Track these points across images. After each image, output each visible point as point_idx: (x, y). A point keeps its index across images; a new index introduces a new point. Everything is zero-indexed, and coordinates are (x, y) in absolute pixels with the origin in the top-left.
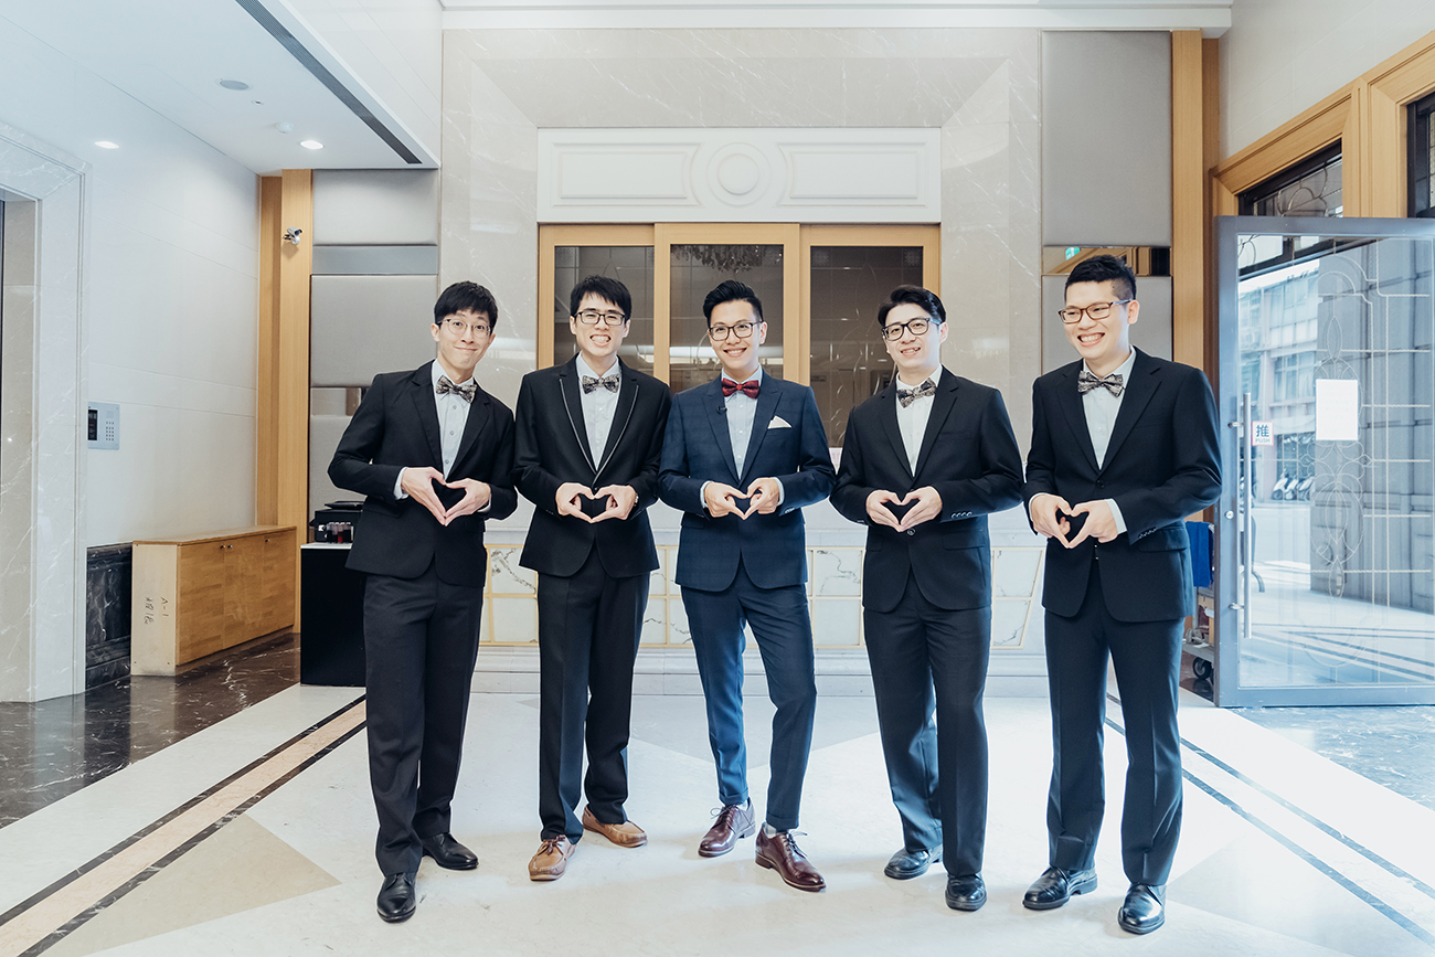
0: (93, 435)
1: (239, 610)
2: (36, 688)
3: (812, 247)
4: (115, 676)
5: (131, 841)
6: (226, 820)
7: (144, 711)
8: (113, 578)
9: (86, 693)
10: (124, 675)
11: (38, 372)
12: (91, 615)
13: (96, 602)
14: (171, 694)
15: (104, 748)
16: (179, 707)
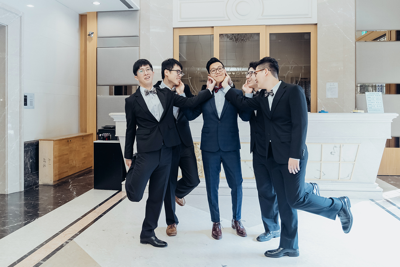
0: (26, 104)
1: (74, 162)
2: (8, 189)
3: (270, 34)
4: (34, 185)
5: (34, 250)
6: (67, 243)
7: (42, 198)
8: (33, 152)
9: (24, 191)
10: (36, 184)
11: (7, 83)
12: (25, 164)
13: (27, 160)
14: (52, 191)
15: (29, 213)
16: (54, 197)
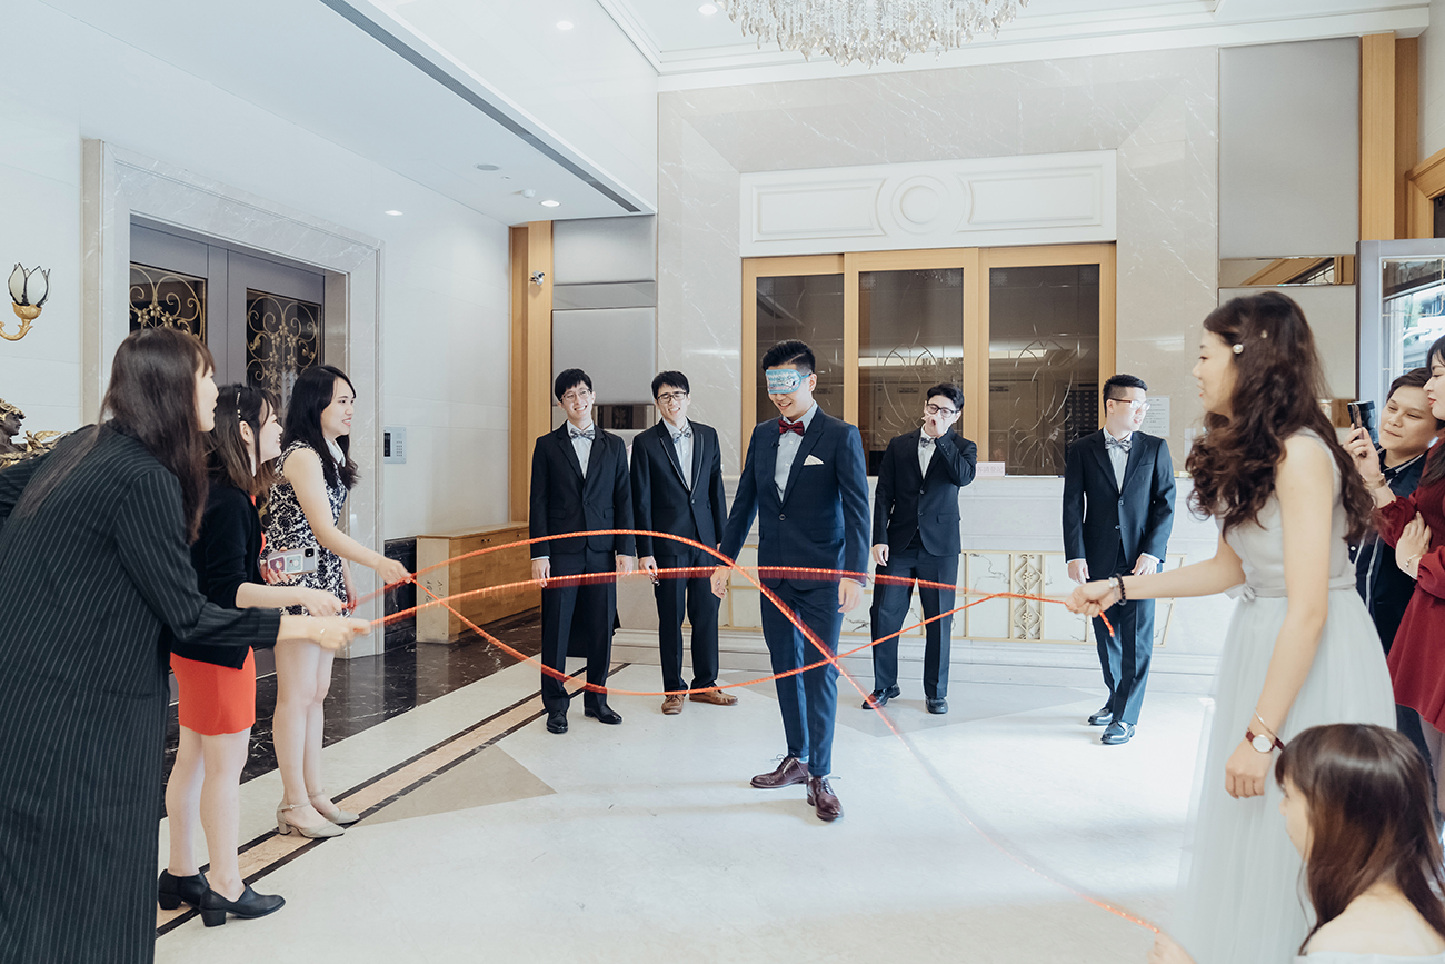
0: (387, 453)
3: (991, 269)
4: (405, 642)
6: (482, 748)
9: (385, 653)
10: (411, 642)
12: (387, 594)
14: (445, 658)
16: (451, 668)
